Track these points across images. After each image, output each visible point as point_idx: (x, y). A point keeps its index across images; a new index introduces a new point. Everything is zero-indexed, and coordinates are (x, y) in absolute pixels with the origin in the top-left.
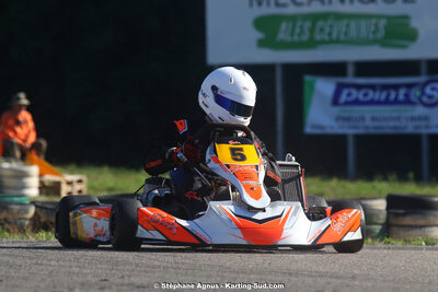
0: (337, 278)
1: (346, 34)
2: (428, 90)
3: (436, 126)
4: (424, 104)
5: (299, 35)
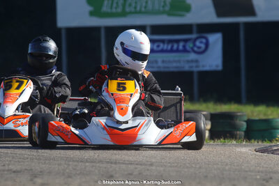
0: (141, 165)
1: (145, 7)
2: (198, 43)
3: (203, 66)
4: (195, 52)
5: (116, 8)
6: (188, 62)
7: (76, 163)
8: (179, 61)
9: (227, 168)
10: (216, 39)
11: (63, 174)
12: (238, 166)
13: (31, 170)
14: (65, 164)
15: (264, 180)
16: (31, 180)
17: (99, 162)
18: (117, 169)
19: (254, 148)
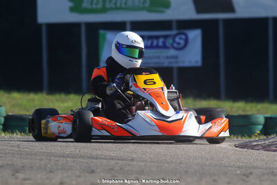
0: (122, 160)
1: (125, 3)
2: (177, 39)
3: (183, 62)
4: (174, 48)
5: (96, 4)
6: (168, 57)
7: (58, 158)
8: (158, 57)
9: (207, 163)
10: (195, 35)
11: (45, 169)
12: (218, 161)
13: (13, 165)
14: (47, 159)
15: (244, 175)
16: (13, 175)
17: (80, 158)
18: (98, 165)
19: (234, 143)
